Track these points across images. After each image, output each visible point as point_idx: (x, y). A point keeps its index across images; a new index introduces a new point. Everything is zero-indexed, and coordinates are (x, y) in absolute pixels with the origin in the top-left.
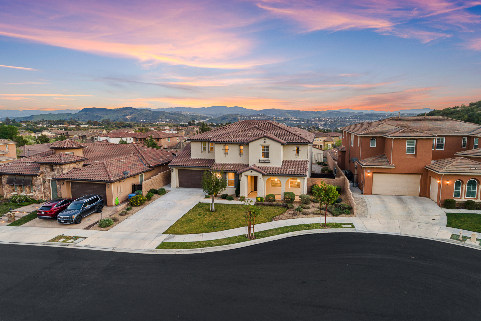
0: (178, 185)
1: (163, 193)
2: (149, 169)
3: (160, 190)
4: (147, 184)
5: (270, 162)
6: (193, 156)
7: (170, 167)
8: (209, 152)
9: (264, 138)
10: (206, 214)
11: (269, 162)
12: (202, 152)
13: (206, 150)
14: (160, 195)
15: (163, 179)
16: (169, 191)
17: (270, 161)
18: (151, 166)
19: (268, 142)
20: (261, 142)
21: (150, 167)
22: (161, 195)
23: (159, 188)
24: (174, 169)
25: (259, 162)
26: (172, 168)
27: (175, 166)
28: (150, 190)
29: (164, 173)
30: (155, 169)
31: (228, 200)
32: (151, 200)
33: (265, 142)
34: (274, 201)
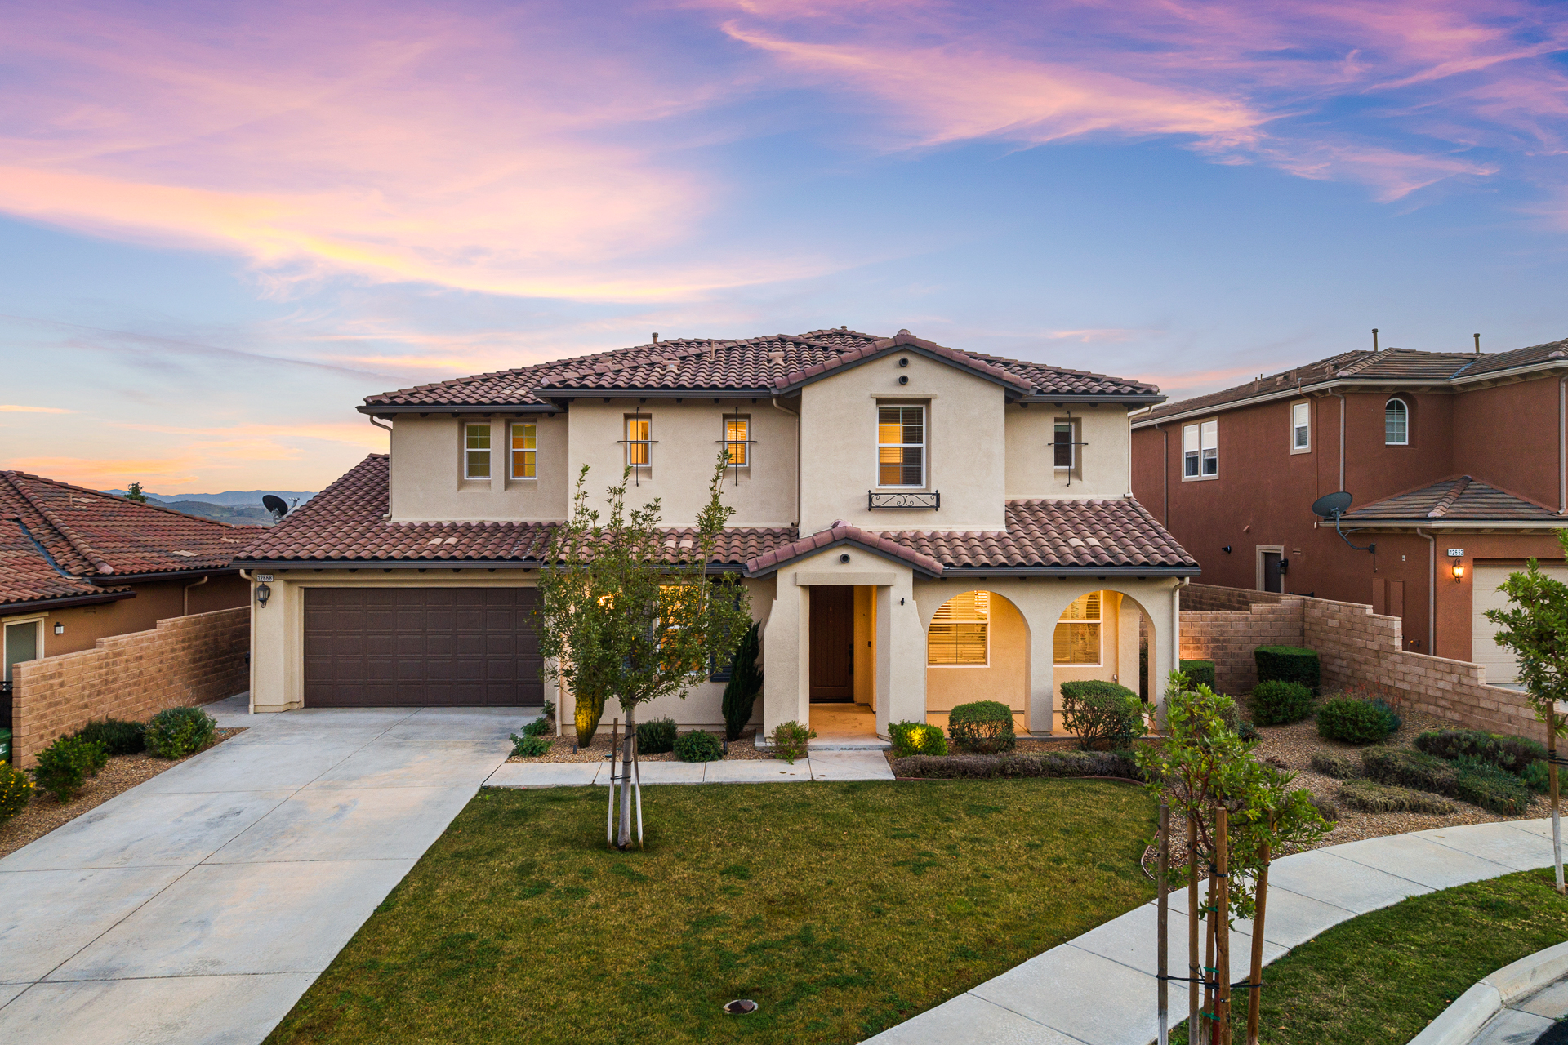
0: (298, 694)
1: (186, 741)
2: (91, 588)
3: (164, 719)
4: (62, 685)
5: (937, 507)
6: (404, 511)
7: (248, 572)
8: (508, 484)
9: (898, 358)
10: (588, 874)
11: (933, 503)
12: (462, 484)
13: (487, 474)
14: (160, 756)
15: (194, 661)
16: (234, 732)
17: (937, 495)
18: (107, 569)
19: (924, 379)
20: (881, 379)
21: (98, 579)
22: (171, 758)
23: (160, 709)
24: (278, 587)
25: (870, 508)
26: (259, 577)
27: (285, 568)
28: (81, 728)
29: (197, 622)
30: (134, 596)
31: (691, 760)
32: (78, 796)
33: (904, 380)
34: (1010, 743)
